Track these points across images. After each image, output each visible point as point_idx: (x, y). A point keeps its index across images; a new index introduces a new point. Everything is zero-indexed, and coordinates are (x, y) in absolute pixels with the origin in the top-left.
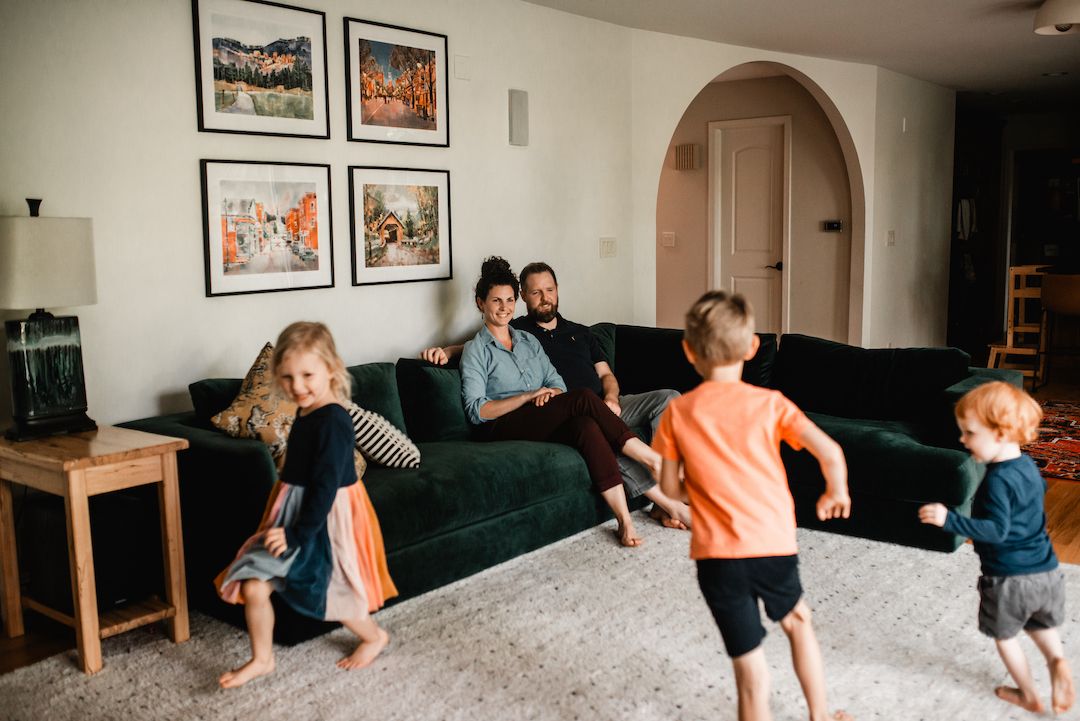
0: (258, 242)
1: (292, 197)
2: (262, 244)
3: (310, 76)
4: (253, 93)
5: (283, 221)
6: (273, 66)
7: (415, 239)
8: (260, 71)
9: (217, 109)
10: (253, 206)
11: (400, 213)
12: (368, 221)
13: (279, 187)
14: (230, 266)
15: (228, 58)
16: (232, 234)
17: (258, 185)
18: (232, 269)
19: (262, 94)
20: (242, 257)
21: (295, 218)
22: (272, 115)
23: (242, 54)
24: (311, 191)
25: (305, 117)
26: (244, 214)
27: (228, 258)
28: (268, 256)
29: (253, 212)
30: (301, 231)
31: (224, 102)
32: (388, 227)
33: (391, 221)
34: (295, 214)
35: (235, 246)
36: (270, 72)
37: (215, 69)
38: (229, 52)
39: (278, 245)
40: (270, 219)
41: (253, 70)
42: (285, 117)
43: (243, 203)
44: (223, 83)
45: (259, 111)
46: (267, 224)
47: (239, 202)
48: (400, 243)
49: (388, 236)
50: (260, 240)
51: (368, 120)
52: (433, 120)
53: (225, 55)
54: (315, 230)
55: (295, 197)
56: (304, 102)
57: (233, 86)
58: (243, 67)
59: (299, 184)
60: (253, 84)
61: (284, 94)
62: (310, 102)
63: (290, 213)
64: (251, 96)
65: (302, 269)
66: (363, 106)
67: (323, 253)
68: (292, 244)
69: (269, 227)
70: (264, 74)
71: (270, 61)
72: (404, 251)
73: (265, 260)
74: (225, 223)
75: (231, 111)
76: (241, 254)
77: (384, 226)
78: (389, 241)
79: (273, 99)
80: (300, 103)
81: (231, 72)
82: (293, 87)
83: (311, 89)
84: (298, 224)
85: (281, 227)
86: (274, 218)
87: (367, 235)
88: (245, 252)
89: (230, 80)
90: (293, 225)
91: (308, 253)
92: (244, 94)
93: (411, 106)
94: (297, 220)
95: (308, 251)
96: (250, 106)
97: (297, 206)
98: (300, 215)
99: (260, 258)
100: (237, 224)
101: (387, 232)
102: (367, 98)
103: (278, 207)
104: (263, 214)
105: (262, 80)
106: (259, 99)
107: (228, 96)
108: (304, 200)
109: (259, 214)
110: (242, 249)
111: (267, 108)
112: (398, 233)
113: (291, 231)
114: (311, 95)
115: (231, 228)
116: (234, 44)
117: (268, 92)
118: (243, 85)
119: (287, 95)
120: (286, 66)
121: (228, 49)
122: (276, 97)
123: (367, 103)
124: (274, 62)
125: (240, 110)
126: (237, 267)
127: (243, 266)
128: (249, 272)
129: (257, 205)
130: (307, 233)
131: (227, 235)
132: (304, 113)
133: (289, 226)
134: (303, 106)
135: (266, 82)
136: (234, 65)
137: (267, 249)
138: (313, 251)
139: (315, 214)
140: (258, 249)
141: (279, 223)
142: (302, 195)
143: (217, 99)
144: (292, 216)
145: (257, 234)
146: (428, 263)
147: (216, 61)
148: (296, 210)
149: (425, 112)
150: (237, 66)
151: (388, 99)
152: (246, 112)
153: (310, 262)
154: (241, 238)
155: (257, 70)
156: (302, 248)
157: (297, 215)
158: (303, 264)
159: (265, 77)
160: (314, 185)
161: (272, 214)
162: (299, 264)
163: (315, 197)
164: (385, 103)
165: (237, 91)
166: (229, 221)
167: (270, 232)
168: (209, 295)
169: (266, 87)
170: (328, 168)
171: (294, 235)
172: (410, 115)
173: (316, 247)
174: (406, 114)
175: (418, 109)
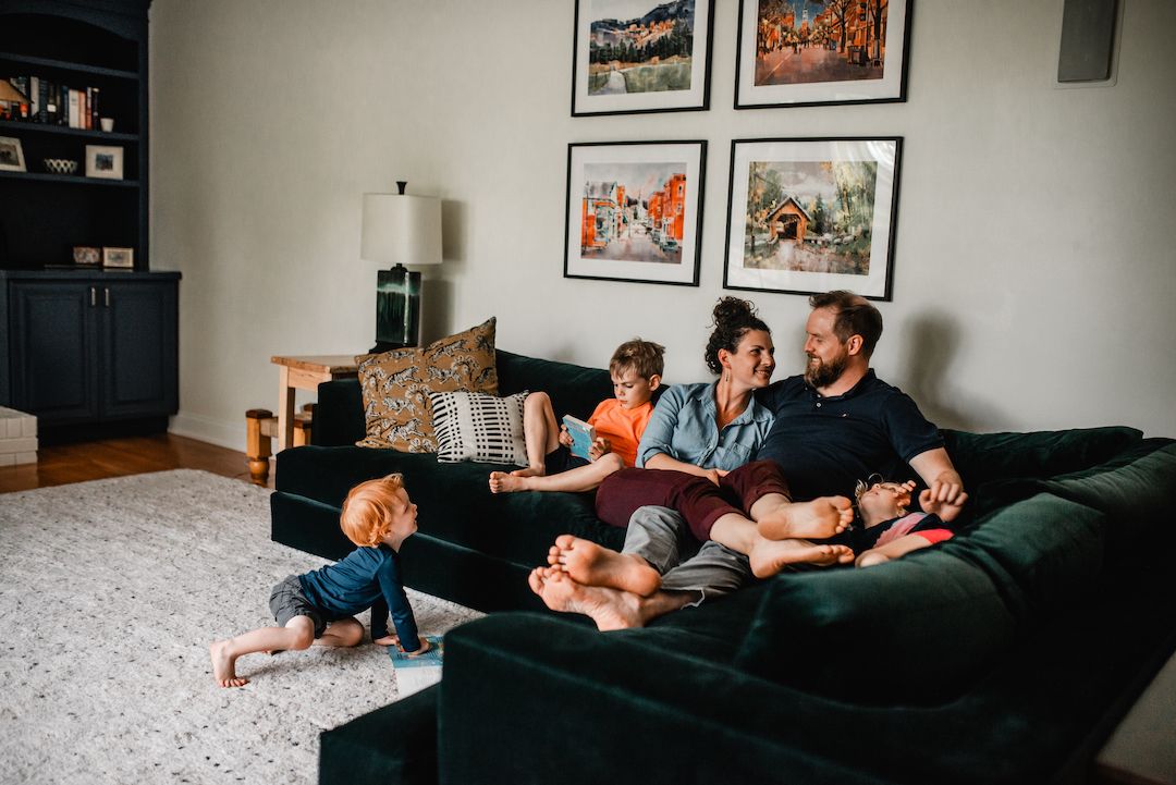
0: (616, 227)
1: (657, 179)
2: (621, 229)
3: (690, 39)
4: (625, 70)
5: (645, 205)
6: (649, 37)
7: (827, 236)
8: (634, 46)
9: (589, 93)
10: (615, 188)
11: (803, 200)
12: (754, 208)
13: (641, 170)
14: (588, 249)
15: (604, 39)
16: (592, 217)
17: (621, 166)
18: (589, 253)
19: (633, 70)
20: (600, 242)
21: (659, 203)
22: (643, 90)
23: (618, 32)
24: (679, 172)
25: (680, 88)
26: (605, 197)
27: (587, 240)
28: (624, 243)
29: (614, 196)
30: (664, 218)
31: (597, 85)
32: (783, 218)
33: (788, 210)
34: (659, 198)
35: (593, 230)
36: (645, 44)
37: (591, 53)
38: (605, 33)
39: (637, 232)
40: (631, 203)
41: (628, 46)
42: (657, 91)
43: (604, 186)
44: (598, 65)
45: (630, 88)
46: (627, 208)
47: (601, 184)
48: (800, 241)
49: (781, 230)
50: (619, 225)
51: (764, 78)
52: (877, 64)
53: (601, 36)
54: (681, 217)
55: (660, 180)
56: (680, 69)
57: (607, 67)
58: (618, 45)
59: (667, 165)
60: (626, 61)
61: (657, 65)
62: (687, 70)
63: (653, 197)
64: (623, 74)
65: (663, 260)
66: (759, 62)
67: (688, 245)
68: (652, 232)
69: (629, 212)
70: (639, 48)
71: (647, 31)
72: (805, 253)
73: (622, 246)
74: (586, 207)
75: (603, 93)
76: (599, 239)
77: (777, 216)
78: (782, 236)
79: (646, 74)
80: (676, 72)
81: (606, 53)
82: (669, 56)
83: (690, 54)
84: (662, 209)
85: (642, 212)
86: (636, 203)
87: (749, 228)
88: (602, 237)
89: (604, 62)
90: (656, 210)
91: (670, 244)
92: (616, 73)
93: (839, 50)
94: (661, 205)
95: (671, 240)
96: (622, 84)
97: (662, 189)
98: (665, 199)
99: (616, 245)
100: (597, 207)
101: (781, 224)
102: (766, 50)
103: (645, 190)
104: (624, 198)
105: (636, 55)
106: (631, 76)
107: (601, 78)
108: (671, 184)
109: (620, 198)
110: (600, 233)
111: (638, 84)
112: (799, 227)
113: (653, 217)
114: (691, 61)
115: (591, 212)
116: (610, 24)
117: (641, 66)
118: (616, 64)
119: (662, 65)
120: (664, 34)
121: (605, 30)
122: (650, 70)
123: (765, 57)
124: (650, 32)
125: (611, 91)
126: (594, 251)
127: (600, 252)
128: (605, 258)
129: (619, 188)
130: (671, 220)
131: (588, 219)
132: (678, 83)
133: (651, 212)
134: (679, 76)
135: (640, 56)
136: (609, 45)
137: (625, 235)
138: (676, 240)
139: (682, 199)
140: (616, 235)
141: (640, 208)
142: (669, 176)
143: (590, 83)
144: (655, 201)
145: (616, 218)
146: (846, 272)
147: (593, 45)
148: (662, 194)
149: (864, 55)
150: (612, 46)
151: (799, 46)
152: (617, 91)
153: (672, 254)
154: (600, 222)
155: (631, 44)
156: (663, 237)
157: (662, 200)
158: (663, 254)
159: (640, 51)
160: (683, 165)
161: (633, 197)
162: (658, 254)
163: (685, 179)
164: (795, 52)
165: (610, 70)
166: (590, 204)
167: (630, 217)
168: (566, 275)
169: (639, 62)
170: (704, 144)
171: (656, 222)
172: (836, 62)
173: (681, 237)
174: (829, 62)
175: (852, 51)
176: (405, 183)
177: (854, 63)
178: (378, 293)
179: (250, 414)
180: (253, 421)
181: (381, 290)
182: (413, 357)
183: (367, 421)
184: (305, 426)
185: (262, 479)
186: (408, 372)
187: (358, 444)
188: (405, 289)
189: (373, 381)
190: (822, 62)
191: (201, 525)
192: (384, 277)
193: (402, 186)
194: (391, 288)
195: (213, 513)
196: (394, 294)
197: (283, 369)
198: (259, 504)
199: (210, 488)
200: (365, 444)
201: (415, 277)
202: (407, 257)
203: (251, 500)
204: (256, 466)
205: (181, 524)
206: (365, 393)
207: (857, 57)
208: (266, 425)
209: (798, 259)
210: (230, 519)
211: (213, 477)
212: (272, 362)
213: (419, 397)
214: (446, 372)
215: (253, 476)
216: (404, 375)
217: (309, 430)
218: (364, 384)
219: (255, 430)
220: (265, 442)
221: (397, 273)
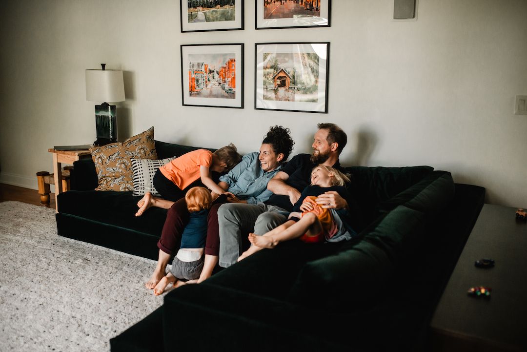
0: (205, 83)
1: (222, 60)
2: (207, 84)
4: (205, 11)
5: (218, 73)
7: (299, 86)
9: (189, 22)
10: (203, 65)
11: (288, 70)
12: (266, 74)
13: (215, 57)
14: (193, 93)
16: (193, 78)
17: (205, 55)
19: (209, 11)
20: (198, 89)
21: (224, 72)
22: (214, 21)
24: (232, 58)
25: (230, 19)
26: (199, 69)
27: (192, 89)
28: (209, 90)
29: (203, 69)
30: (226, 78)
31: (192, 18)
32: (279, 78)
33: (282, 75)
34: (224, 69)
35: (194, 84)
37: (188, 3)
39: (214, 85)
40: (211, 72)
41: (205, 0)
42: (220, 21)
43: (198, 64)
44: (192, 9)
45: (207, 20)
46: (210, 74)
48: (287, 88)
49: (279, 83)
50: (206, 82)
51: (268, 16)
52: (317, 10)
54: (234, 78)
55: (224, 61)
56: (230, 11)
57: (196, 10)
59: (226, 55)
60: (205, 7)
61: (219, 9)
62: (233, 11)
63: (221, 69)
64: (204, 13)
65: (227, 97)
66: (265, 8)
67: (238, 90)
68: (221, 84)
69: (210, 76)
70: (210, 1)
72: (290, 93)
74: (190, 74)
75: (195, 22)
76: (197, 88)
77: (277, 77)
78: (279, 86)
79: (214, 13)
80: (228, 12)
81: (195, 3)
82: (225, 5)
83: (234, 4)
84: (225, 74)
85: (216, 76)
86: (213, 72)
87: (265, 82)
88: (199, 87)
89: (195, 7)
90: (222, 75)
91: (229, 90)
92: (200, 13)
93: (300, 3)
94: (225, 73)
95: (230, 88)
96: (204, 18)
97: (225, 66)
99: (206, 91)
100: (196, 74)
101: (279, 81)
102: (268, 3)
103: (217, 66)
104: (208, 69)
105: (209, 4)
106: (208, 14)
107: (194, 15)
108: (229, 62)
109: (206, 69)
110: (198, 85)
111: (211, 18)
112: (286, 81)
113: (222, 78)
114: (234, 7)
115: (193, 76)
117: (212, 10)
118: (200, 8)
119: (222, 9)
122: (216, 11)
123: (268, 6)
125: (199, 21)
126: (195, 94)
127: (198, 94)
128: (201, 97)
129: (205, 65)
130: (230, 79)
131: (192, 79)
132: (229, 17)
133: (220, 76)
134: (229, 14)
135: (211, 5)
137: (209, 86)
138: (232, 88)
139: (234, 70)
140: (205, 86)
141: (215, 74)
142: (228, 60)
143: (189, 17)
144: (222, 71)
145: (205, 79)
148: (225, 68)
149: (311, 6)
151: (283, 2)
152: (201, 21)
153: (231, 94)
154: (197, 81)
156: (227, 86)
157: (225, 70)
158: (227, 95)
159: (211, 3)
160: (234, 54)
161: (212, 69)
162: (225, 95)
163: (235, 61)
164: (281, 4)
165: (198, 11)
166: (192, 72)
167: (211, 78)
168: (183, 105)
169: (211, 8)
170: (243, 45)
171: (223, 80)
172: (299, 9)
173: (235, 87)
174: (296, 9)
175: (306, 4)
176: (105, 64)
177: (307, 9)
178: (96, 116)
179: (39, 174)
180: (40, 177)
181: (98, 114)
182: (117, 147)
183: (99, 178)
184: (66, 178)
185: (48, 203)
186: (116, 154)
187: (95, 189)
188: (109, 114)
189: (100, 160)
190: (293, 8)
191: (22, 230)
192: (98, 108)
193: (103, 66)
194: (102, 113)
195: (27, 223)
196: (104, 116)
197: (55, 155)
198: (48, 217)
199: (22, 210)
200: (99, 190)
201: (113, 108)
202: (109, 100)
203: (44, 214)
204: (44, 198)
205: (12, 230)
206: (97, 166)
207: (308, 7)
208: (47, 179)
209: (287, 96)
210: (35, 225)
211: (23, 204)
212: (49, 151)
213: (123, 166)
214: (134, 153)
215: (42, 202)
216: (114, 156)
217: (69, 180)
218: (96, 162)
219: (42, 182)
220: (47, 187)
221: (104, 106)
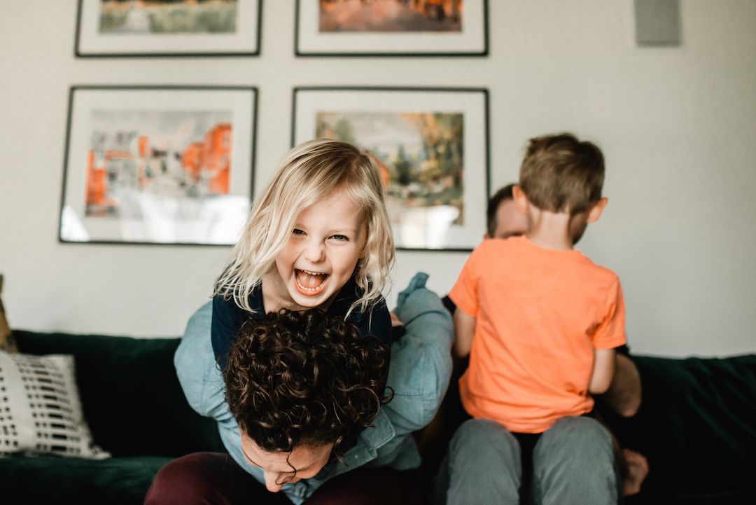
0: (136, 182)
1: (193, 127)
2: (143, 184)
4: (151, 10)
5: (178, 156)
7: (413, 187)
9: (100, 32)
10: (134, 138)
13: (171, 119)
14: (95, 208)
16: (101, 171)
17: (144, 115)
18: (96, 213)
19: (162, 10)
20: (111, 199)
21: (196, 153)
24: (224, 121)
25: (222, 31)
26: (121, 149)
27: (93, 198)
29: (134, 146)
30: (203, 171)
31: (111, 24)
34: (197, 148)
35: (102, 185)
39: (166, 186)
40: (157, 154)
42: (194, 33)
43: (120, 137)
44: (112, 4)
45: (156, 28)
46: (153, 160)
47: (114, 133)
50: (140, 179)
51: (330, 26)
52: (455, 18)
54: (227, 169)
55: (199, 130)
56: (223, 14)
57: (124, 6)
59: (207, 113)
61: (193, 9)
62: (232, 14)
63: (189, 147)
64: (148, 15)
66: (322, 12)
68: (188, 186)
69: (155, 165)
74: (92, 159)
76: (110, 196)
79: (178, 16)
80: (218, 16)
84: (201, 161)
85: (173, 164)
86: (165, 154)
90: (192, 163)
91: (212, 199)
92: (137, 14)
94: (200, 157)
95: (213, 195)
96: (145, 25)
97: (200, 139)
98: (205, 151)
100: (109, 159)
103: (178, 140)
104: (147, 148)
106: (159, 17)
107: (117, 18)
108: (213, 132)
109: (142, 148)
110: (113, 189)
111: (168, 26)
113: (189, 170)
114: (236, 5)
115: (100, 164)
117: (172, 8)
119: (198, 9)
122: (184, 13)
123: (329, 6)
125: (130, 31)
126: (103, 211)
127: (111, 211)
128: (120, 218)
129: (141, 138)
130: (213, 173)
131: (95, 174)
133: (185, 164)
134: (222, 17)
137: (148, 191)
138: (221, 195)
139: (228, 150)
141: (170, 159)
142: (211, 124)
143: (102, 21)
144: (192, 151)
148: (200, 145)
149: (440, 10)
152: (139, 32)
154: (112, 177)
157: (201, 151)
160: (228, 113)
161: (160, 146)
163: (230, 128)
164: (364, 6)
165: (129, 10)
166: (99, 156)
167: (156, 170)
168: (60, 242)
169: (169, 2)
170: (256, 91)
171: (192, 176)
172: (411, 17)
174: (402, 16)
175: (428, 6)
177: (430, 18)
190: (395, 16)
207: (433, 13)
